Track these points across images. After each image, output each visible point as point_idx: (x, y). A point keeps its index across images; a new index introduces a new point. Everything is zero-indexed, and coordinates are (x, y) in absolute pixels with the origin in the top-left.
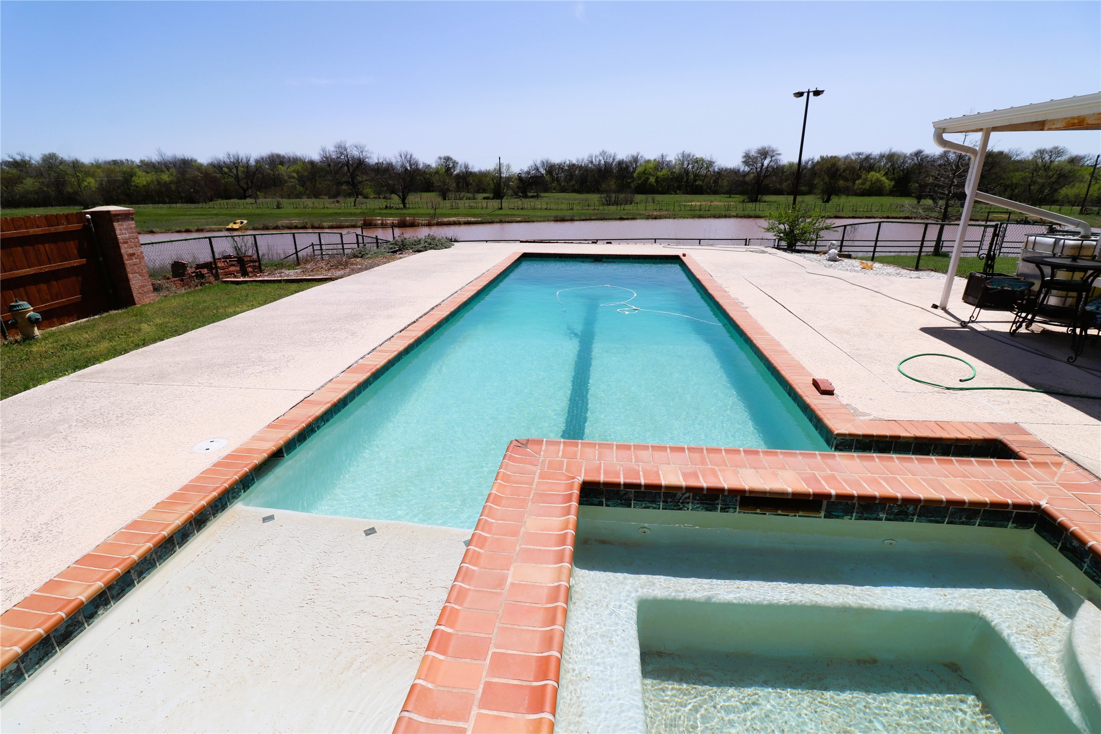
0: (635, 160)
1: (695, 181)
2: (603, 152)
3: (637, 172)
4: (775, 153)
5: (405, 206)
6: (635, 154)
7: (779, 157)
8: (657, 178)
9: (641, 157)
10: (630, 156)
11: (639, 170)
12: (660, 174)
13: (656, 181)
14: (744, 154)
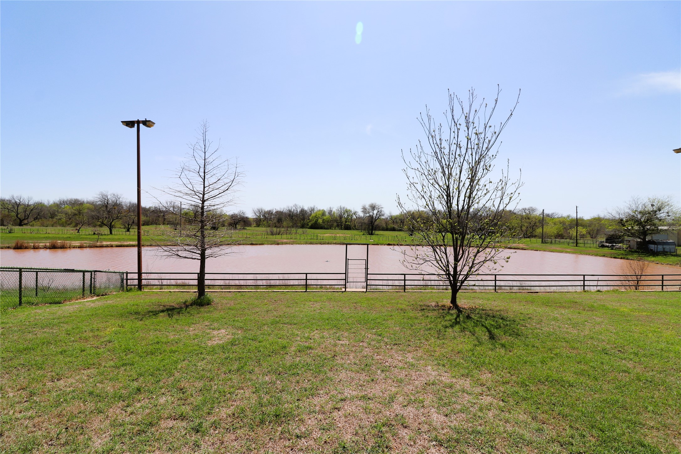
0: (312, 210)
1: (346, 222)
2: (295, 205)
3: (312, 216)
4: (380, 207)
5: (111, 233)
6: (313, 206)
7: (383, 209)
8: (324, 220)
9: (316, 208)
10: (310, 207)
11: (313, 215)
12: (325, 218)
13: (323, 222)
14: (362, 207)
